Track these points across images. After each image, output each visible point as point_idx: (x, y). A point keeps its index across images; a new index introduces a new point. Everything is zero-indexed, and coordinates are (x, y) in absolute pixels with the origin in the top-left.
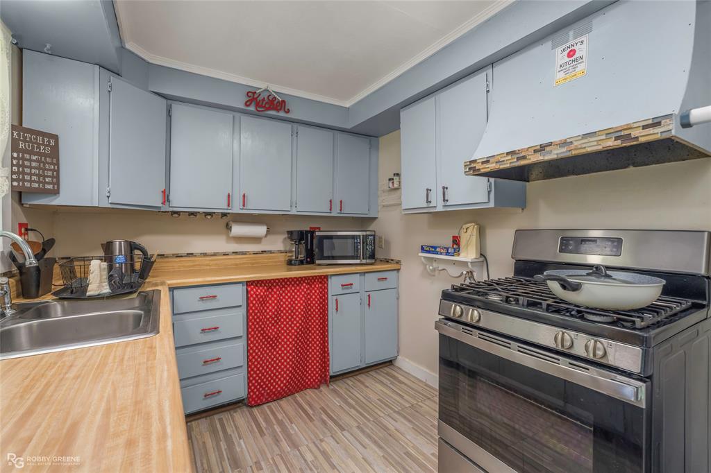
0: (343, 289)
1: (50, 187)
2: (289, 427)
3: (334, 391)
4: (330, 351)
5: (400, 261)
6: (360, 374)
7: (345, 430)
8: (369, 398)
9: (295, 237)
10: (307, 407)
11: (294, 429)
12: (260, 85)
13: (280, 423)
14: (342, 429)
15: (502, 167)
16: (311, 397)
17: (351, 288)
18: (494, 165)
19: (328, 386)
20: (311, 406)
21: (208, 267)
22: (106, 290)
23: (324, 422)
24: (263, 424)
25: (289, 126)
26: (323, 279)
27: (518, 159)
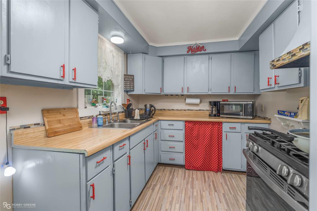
0: (230, 130)
1: (132, 89)
2: (195, 181)
3: (223, 176)
4: (223, 157)
5: (271, 119)
6: (242, 174)
7: (216, 192)
8: (239, 186)
9: (212, 104)
10: (207, 177)
11: (196, 182)
12: (192, 43)
13: (193, 178)
14: (216, 191)
15: (285, 62)
16: (211, 175)
17: (235, 130)
18: (282, 61)
19: (222, 173)
20: (208, 178)
21: (178, 115)
22: (139, 118)
23: (210, 185)
24: (187, 176)
25: (207, 56)
26: (220, 124)
27: (292, 56)
